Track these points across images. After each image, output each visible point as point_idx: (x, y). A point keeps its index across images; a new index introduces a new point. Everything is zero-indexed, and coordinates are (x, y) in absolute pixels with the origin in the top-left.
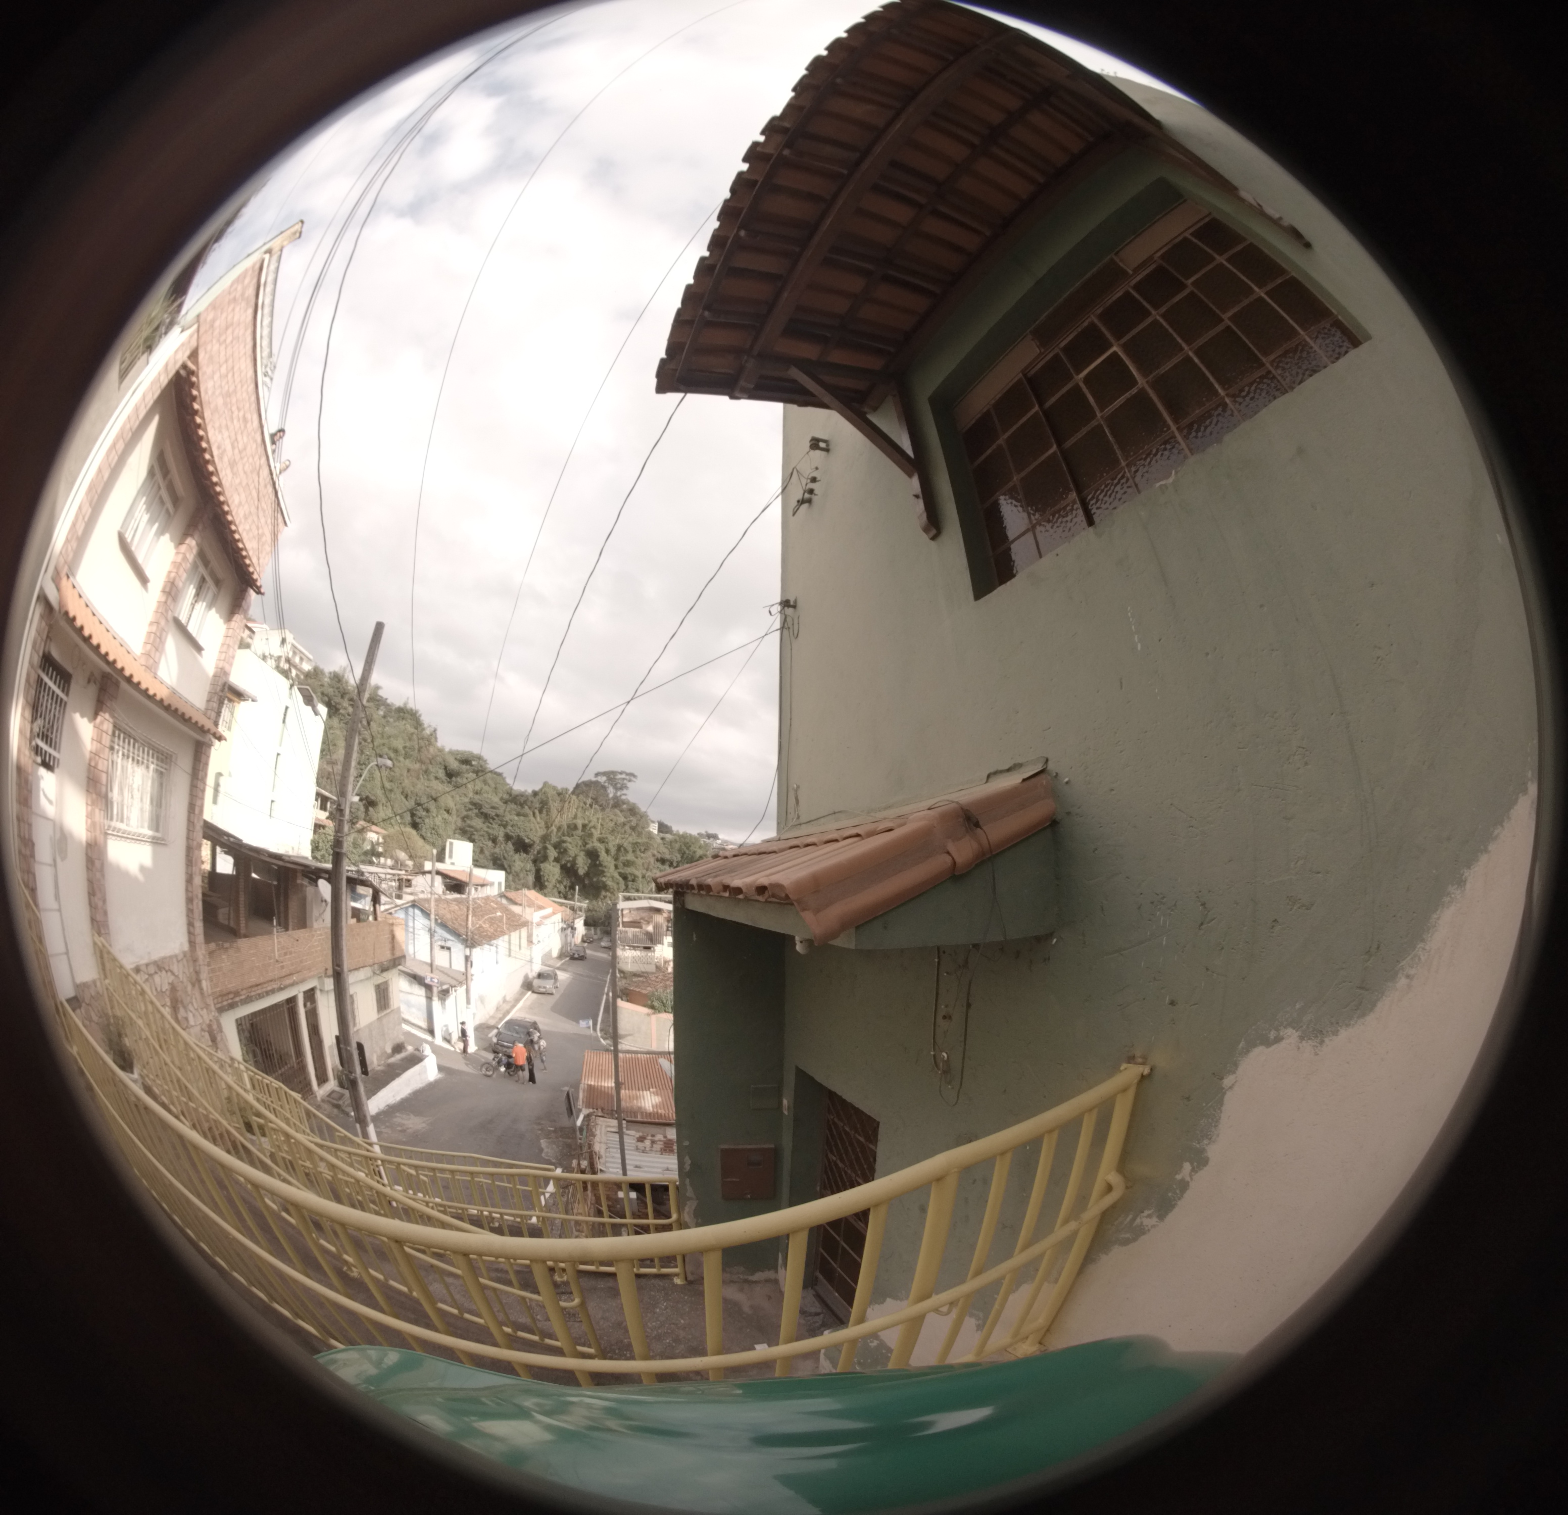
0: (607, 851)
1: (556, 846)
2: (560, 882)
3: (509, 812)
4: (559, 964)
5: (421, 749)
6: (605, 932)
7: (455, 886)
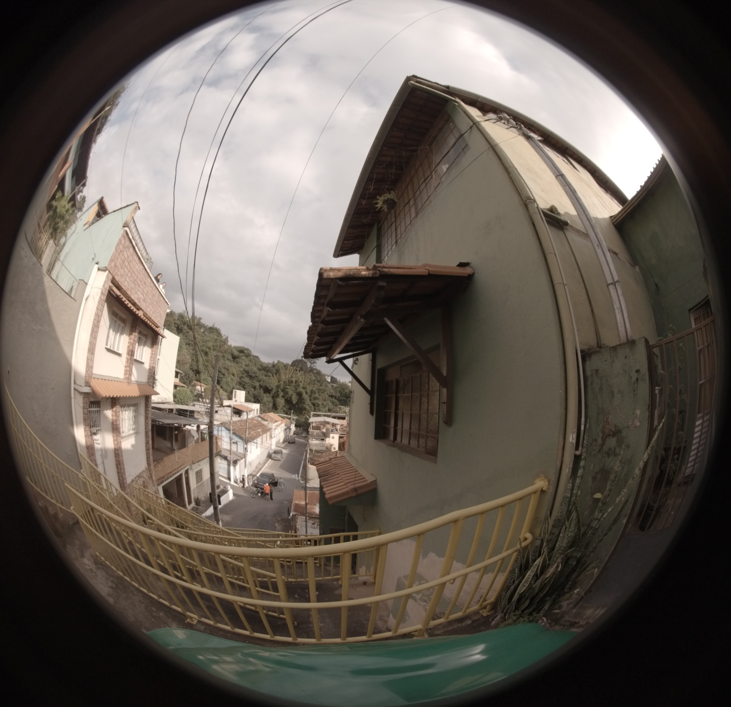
0: (306, 393)
1: (283, 390)
2: (284, 406)
3: (262, 375)
4: (283, 446)
5: (220, 347)
6: (305, 430)
7: (238, 412)
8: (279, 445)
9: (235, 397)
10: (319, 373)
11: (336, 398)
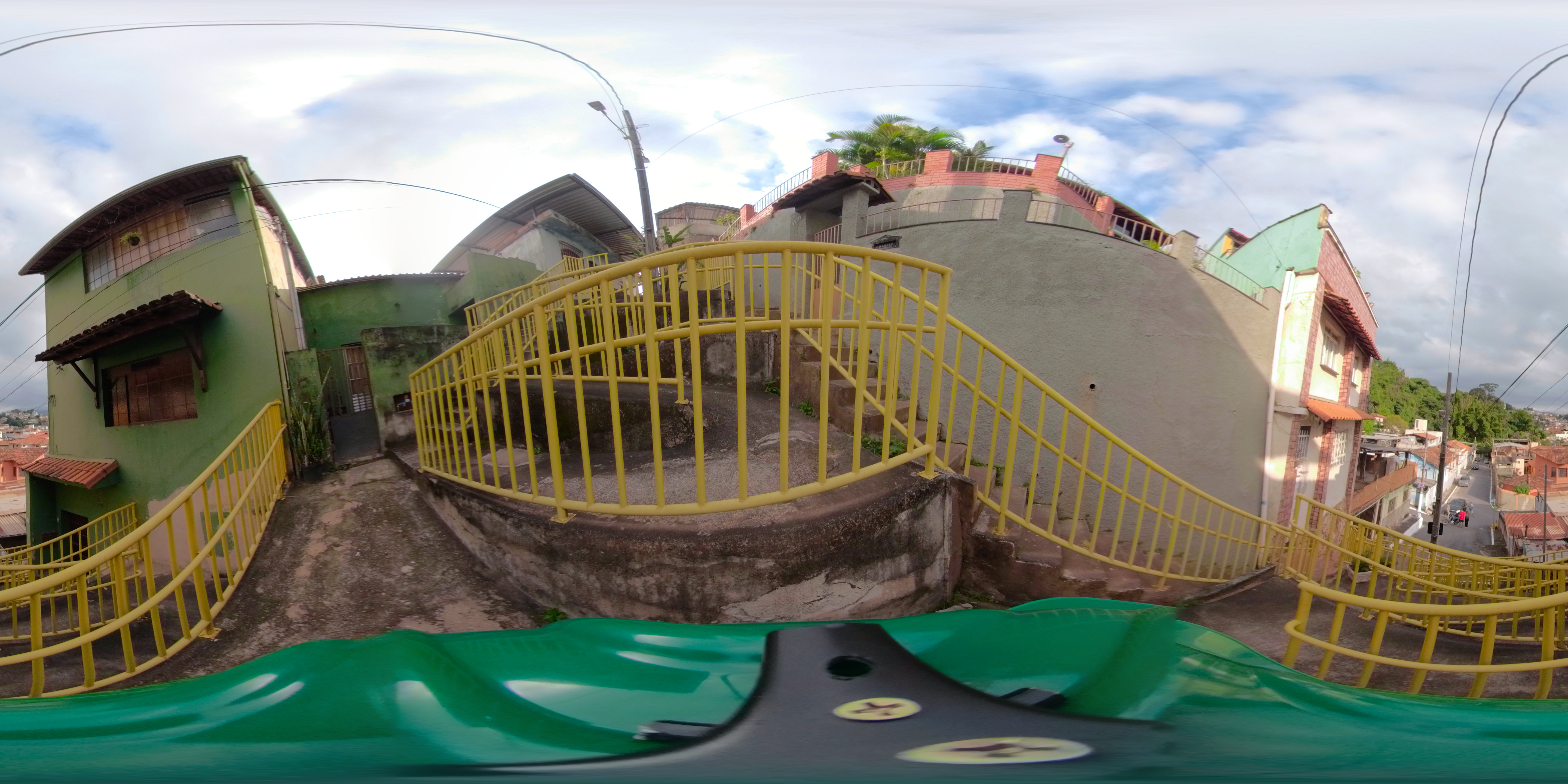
0: (1487, 420)
1: (1463, 419)
2: (1464, 434)
3: (1441, 404)
4: (1467, 472)
5: (1397, 379)
6: (1486, 456)
7: (1421, 440)
8: (1464, 471)
9: (1417, 426)
10: (1497, 401)
11: (1514, 424)
